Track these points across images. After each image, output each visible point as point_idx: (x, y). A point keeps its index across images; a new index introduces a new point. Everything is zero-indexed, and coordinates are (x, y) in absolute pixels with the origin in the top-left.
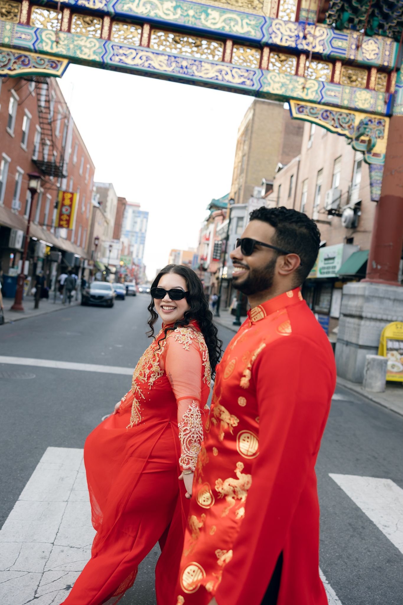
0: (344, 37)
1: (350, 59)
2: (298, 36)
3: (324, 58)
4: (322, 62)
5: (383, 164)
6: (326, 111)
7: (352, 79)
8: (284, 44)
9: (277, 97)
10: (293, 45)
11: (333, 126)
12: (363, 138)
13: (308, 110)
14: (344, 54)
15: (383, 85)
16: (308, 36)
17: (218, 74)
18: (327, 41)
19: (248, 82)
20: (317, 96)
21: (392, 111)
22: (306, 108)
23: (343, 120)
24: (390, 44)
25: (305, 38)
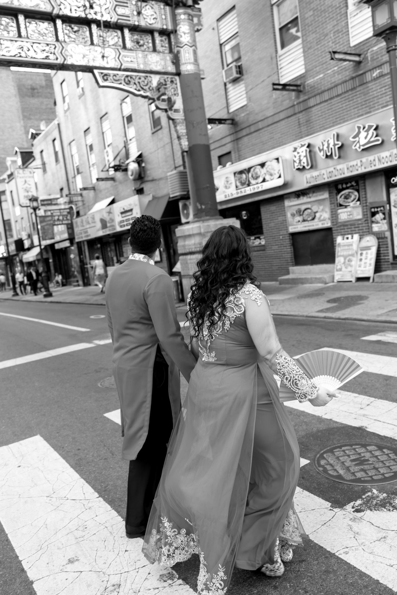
0: (125, 5)
1: (134, 25)
2: (85, 6)
3: (112, 26)
4: (111, 30)
5: (183, 118)
6: (127, 76)
7: (140, 44)
8: (74, 14)
9: (81, 68)
10: (83, 15)
11: (136, 89)
12: (163, 97)
13: (111, 78)
14: (129, 21)
15: (165, 47)
16: (94, 6)
17: (20, 51)
18: (111, 9)
19: (52, 57)
20: (117, 64)
21: (180, 70)
22: (110, 76)
23: (143, 83)
24: (164, 8)
25: (91, 7)
